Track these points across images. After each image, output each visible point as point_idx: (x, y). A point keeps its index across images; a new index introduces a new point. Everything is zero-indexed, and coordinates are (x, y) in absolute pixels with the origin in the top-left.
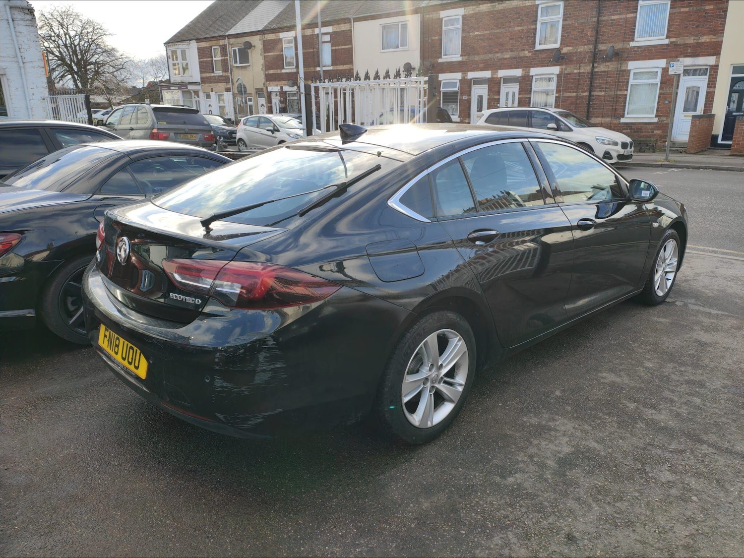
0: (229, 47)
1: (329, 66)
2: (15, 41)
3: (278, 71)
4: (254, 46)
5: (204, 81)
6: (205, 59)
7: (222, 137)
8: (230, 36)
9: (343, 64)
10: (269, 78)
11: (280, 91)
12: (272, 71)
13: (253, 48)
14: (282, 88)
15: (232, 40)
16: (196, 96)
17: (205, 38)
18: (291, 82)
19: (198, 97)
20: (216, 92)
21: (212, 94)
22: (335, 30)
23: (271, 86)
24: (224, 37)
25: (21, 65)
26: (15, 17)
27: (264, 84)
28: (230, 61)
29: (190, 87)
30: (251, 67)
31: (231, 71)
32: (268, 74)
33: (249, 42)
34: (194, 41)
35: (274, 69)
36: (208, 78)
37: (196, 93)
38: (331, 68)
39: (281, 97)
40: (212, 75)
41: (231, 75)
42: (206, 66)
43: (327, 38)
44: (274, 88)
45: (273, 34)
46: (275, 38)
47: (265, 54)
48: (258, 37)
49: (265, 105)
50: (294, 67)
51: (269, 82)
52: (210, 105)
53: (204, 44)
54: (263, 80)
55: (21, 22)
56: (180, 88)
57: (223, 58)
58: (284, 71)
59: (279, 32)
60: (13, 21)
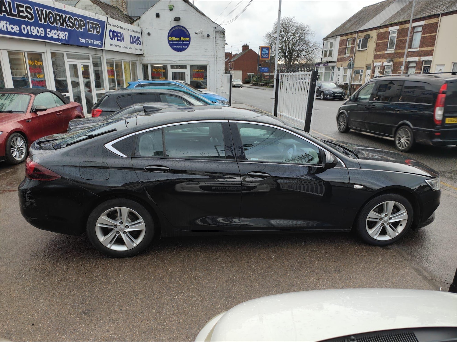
0: (357, 39)
1: (417, 48)
2: (215, 48)
3: (383, 52)
4: (372, 37)
5: (339, 60)
6: (342, 47)
7: (328, 96)
8: (358, 32)
9: (427, 47)
10: (377, 57)
11: (381, 65)
12: (379, 52)
13: (371, 38)
14: (383, 63)
15: (360, 34)
16: (332, 70)
17: (345, 34)
18: (389, 60)
19: (333, 70)
20: (344, 67)
21: (342, 68)
22: (426, 23)
23: (376, 62)
24: (355, 32)
25: (216, 59)
26: (217, 36)
27: (372, 61)
28: (356, 47)
29: (330, 64)
30: (367, 50)
31: (355, 54)
32: (377, 54)
33: (369, 35)
34: (339, 36)
35: (381, 51)
36: (341, 58)
37: (333, 68)
38: (418, 50)
39: (381, 70)
40: (344, 56)
41: (354, 56)
42: (342, 51)
43: (420, 29)
44: (378, 63)
45: (385, 29)
46: (386, 31)
47: (377, 42)
48: (375, 31)
49: (370, 74)
50: (394, 49)
51: (375, 60)
52: (339, 75)
53: (344, 38)
54: (372, 58)
55: (219, 39)
56: (324, 65)
57: (352, 45)
58: (386, 52)
59: (389, 27)
60: (216, 38)
